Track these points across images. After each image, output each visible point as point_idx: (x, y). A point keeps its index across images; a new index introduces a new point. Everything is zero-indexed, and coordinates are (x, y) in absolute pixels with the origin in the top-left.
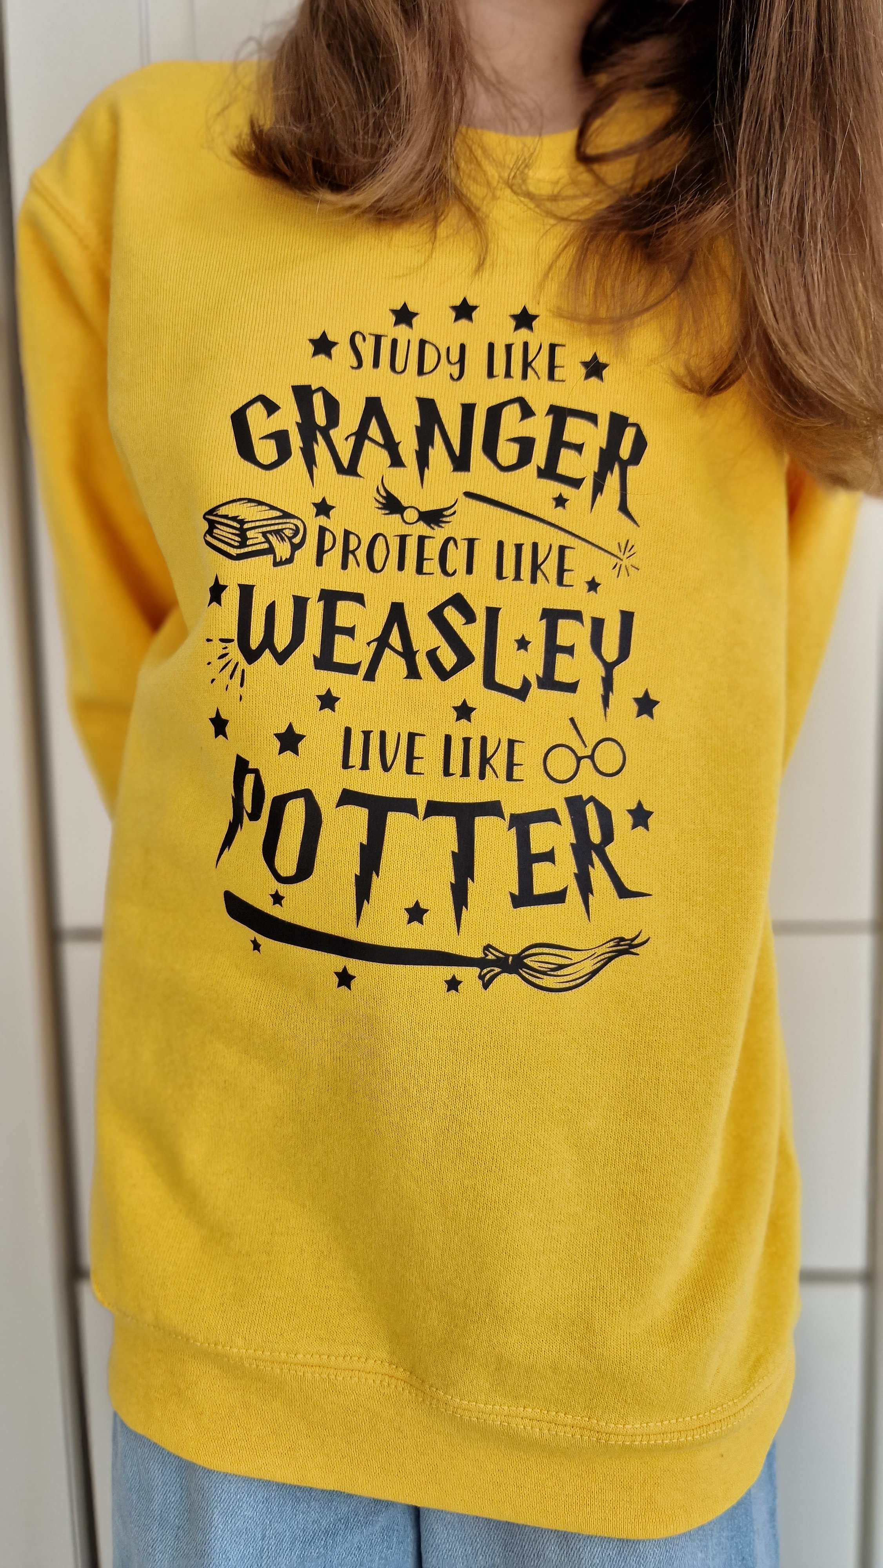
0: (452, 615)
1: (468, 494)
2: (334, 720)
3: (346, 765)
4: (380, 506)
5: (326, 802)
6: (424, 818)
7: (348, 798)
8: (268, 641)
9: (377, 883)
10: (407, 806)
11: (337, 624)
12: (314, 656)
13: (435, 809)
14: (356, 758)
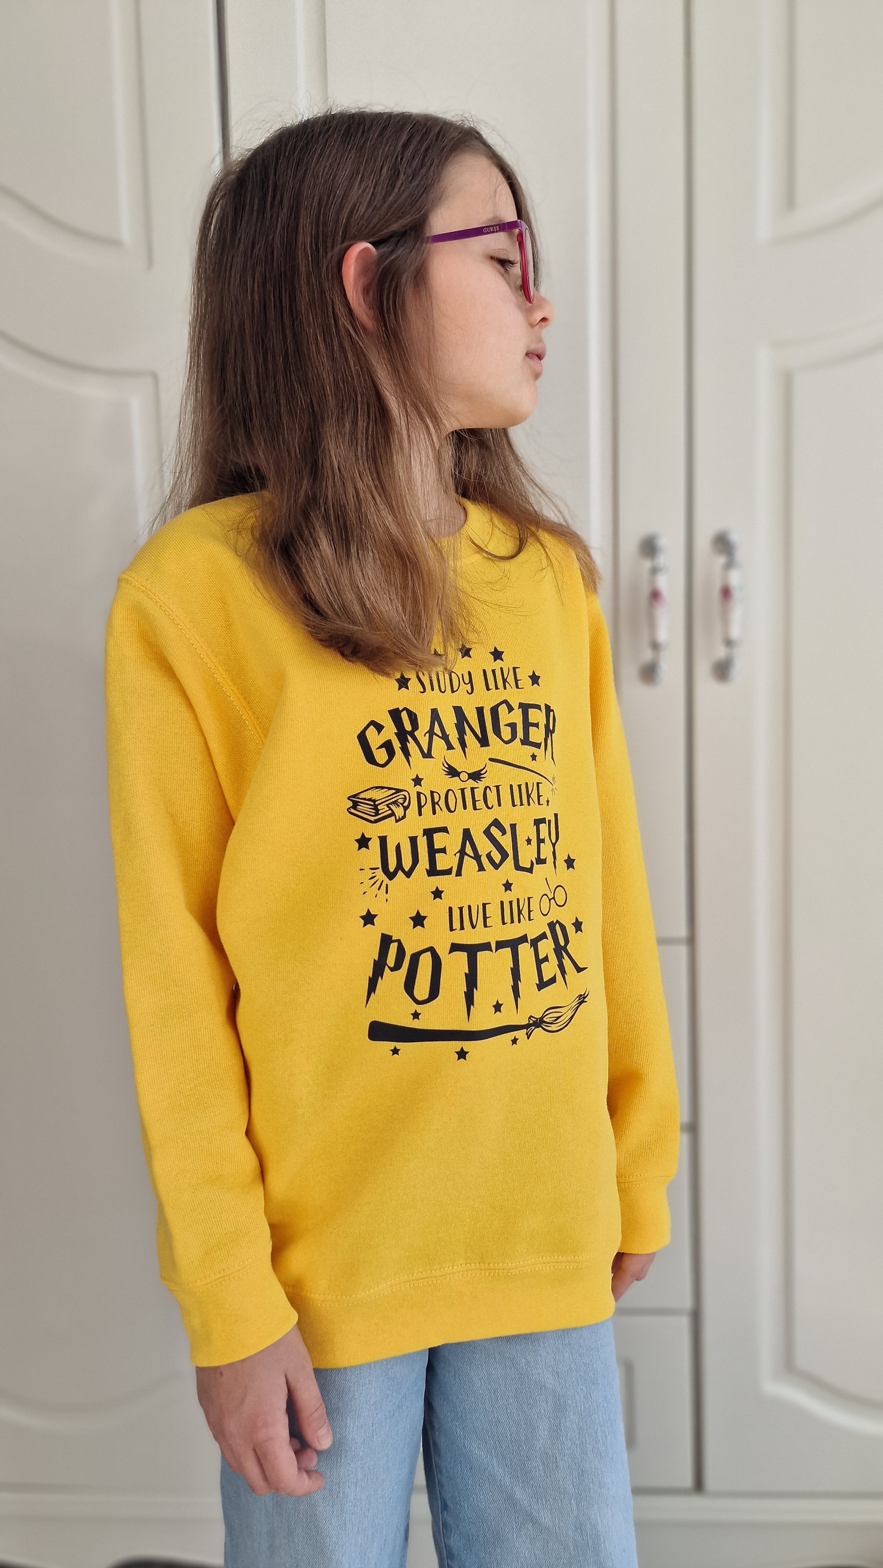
0: (494, 831)
1: (491, 760)
2: (441, 905)
3: (451, 929)
4: (446, 773)
5: (443, 952)
6: (496, 951)
7: (455, 948)
8: (399, 866)
9: (476, 994)
10: (486, 947)
11: (436, 847)
12: (426, 869)
13: (500, 945)
14: (456, 924)
